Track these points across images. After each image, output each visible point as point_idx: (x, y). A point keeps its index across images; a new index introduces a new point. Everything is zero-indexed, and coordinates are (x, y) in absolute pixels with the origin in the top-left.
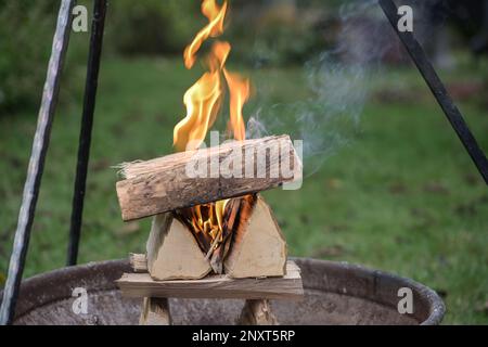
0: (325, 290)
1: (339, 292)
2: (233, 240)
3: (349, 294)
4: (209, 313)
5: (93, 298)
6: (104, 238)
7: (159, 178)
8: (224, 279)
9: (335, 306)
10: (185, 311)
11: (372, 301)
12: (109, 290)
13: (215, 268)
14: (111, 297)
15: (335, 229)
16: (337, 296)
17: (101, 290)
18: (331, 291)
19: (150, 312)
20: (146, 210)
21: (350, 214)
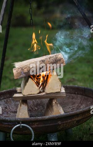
0: (71, 93)
1: (75, 94)
2: (46, 83)
3: (78, 94)
4: (39, 102)
5: (5, 101)
6: (7, 80)
7: (25, 67)
8: (44, 94)
9: (74, 97)
10: (32, 102)
11: (84, 95)
12: (9, 98)
13: (41, 91)
14: (10, 100)
15: (73, 74)
16: (74, 95)
17: (7, 98)
18: (73, 93)
19: (22, 105)
20: (21, 76)
21: (76, 69)
